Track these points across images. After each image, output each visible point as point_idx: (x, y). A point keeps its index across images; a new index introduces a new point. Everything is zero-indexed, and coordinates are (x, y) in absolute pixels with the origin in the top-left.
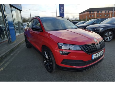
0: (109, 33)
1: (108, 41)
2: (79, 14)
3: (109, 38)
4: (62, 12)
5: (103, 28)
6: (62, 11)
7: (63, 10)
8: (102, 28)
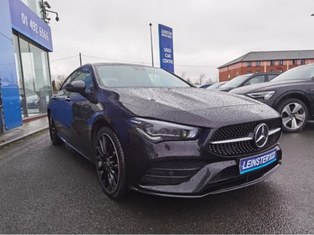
0: (294, 106)
1: (292, 129)
2: (220, 68)
3: (294, 121)
4: (166, 61)
5: (273, 92)
6: (168, 58)
7: (169, 56)
8: (271, 92)
